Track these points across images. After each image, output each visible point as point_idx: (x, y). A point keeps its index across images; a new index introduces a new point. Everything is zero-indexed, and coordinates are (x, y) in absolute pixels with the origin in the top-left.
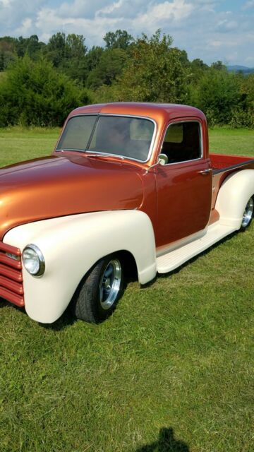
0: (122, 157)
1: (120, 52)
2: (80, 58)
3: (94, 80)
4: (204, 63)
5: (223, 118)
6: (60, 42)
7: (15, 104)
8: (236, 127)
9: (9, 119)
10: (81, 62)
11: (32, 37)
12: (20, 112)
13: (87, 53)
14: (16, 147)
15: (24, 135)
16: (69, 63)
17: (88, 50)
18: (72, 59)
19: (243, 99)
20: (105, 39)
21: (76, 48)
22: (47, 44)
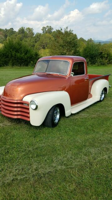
0: (58, 74)
1: (49, 35)
2: (32, 37)
3: (38, 47)
4: (84, 39)
5: (93, 62)
6: (23, 31)
7: (7, 57)
8: (98, 66)
9: (5, 63)
10: (32, 39)
11: (11, 29)
12: (9, 60)
13: (34, 35)
14: (9, 74)
15: (12, 70)
16: (27, 40)
17: (35, 34)
18: (28, 38)
19: (101, 54)
20: (42, 30)
21: (30, 34)
22: (17, 32)
